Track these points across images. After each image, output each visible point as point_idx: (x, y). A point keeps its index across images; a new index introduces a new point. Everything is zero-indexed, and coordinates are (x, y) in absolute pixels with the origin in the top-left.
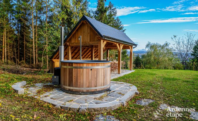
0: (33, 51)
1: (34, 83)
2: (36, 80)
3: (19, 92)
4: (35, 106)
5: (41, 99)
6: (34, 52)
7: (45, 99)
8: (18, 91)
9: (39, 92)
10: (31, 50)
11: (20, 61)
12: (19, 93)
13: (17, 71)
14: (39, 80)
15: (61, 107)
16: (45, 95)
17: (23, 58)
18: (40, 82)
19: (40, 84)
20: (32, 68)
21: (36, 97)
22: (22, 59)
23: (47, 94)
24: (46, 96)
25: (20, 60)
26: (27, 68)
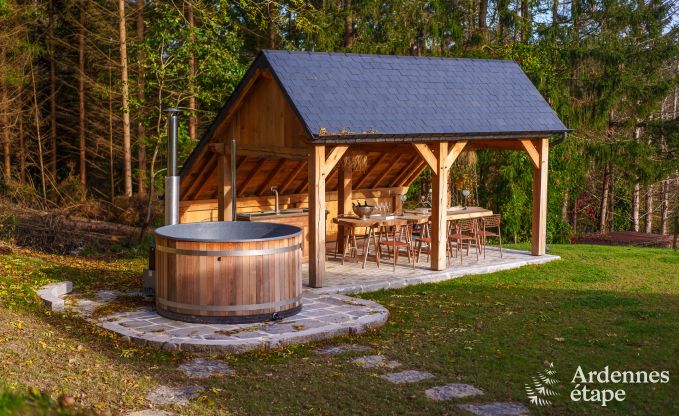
0: (121, 123)
1: (96, 287)
2: (102, 280)
3: (53, 305)
4: (83, 334)
5: (99, 324)
6: (127, 130)
7: (106, 325)
8: (51, 303)
9: (99, 312)
10: (112, 117)
11: (59, 182)
12: (54, 309)
13: (49, 238)
14: (111, 280)
15: (133, 339)
16: (110, 317)
17: (71, 165)
18: (111, 287)
19: (111, 293)
20: (112, 220)
21: (89, 320)
22: (69, 169)
23: (118, 316)
24: (111, 320)
25: (62, 175)
26: (91, 217)
